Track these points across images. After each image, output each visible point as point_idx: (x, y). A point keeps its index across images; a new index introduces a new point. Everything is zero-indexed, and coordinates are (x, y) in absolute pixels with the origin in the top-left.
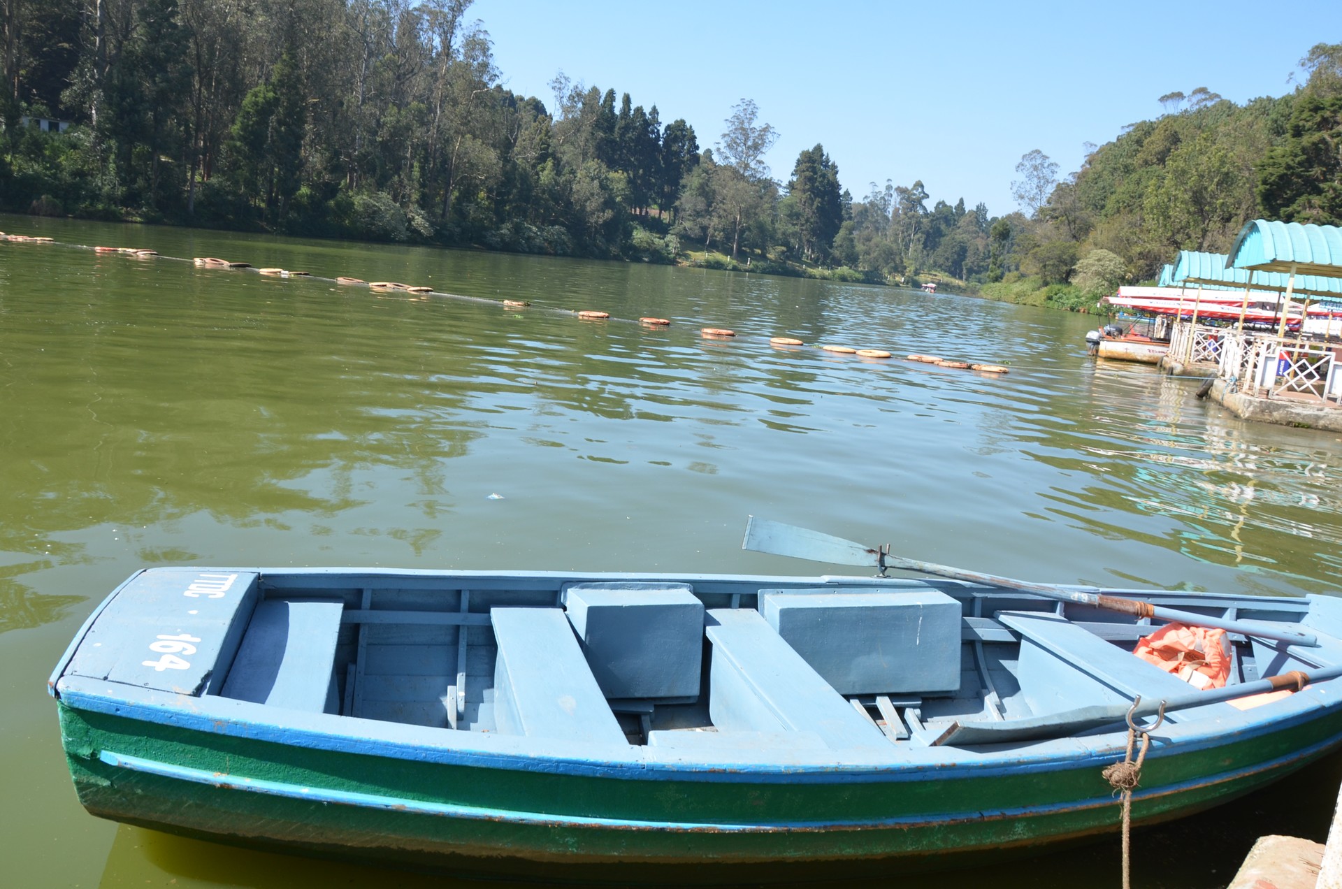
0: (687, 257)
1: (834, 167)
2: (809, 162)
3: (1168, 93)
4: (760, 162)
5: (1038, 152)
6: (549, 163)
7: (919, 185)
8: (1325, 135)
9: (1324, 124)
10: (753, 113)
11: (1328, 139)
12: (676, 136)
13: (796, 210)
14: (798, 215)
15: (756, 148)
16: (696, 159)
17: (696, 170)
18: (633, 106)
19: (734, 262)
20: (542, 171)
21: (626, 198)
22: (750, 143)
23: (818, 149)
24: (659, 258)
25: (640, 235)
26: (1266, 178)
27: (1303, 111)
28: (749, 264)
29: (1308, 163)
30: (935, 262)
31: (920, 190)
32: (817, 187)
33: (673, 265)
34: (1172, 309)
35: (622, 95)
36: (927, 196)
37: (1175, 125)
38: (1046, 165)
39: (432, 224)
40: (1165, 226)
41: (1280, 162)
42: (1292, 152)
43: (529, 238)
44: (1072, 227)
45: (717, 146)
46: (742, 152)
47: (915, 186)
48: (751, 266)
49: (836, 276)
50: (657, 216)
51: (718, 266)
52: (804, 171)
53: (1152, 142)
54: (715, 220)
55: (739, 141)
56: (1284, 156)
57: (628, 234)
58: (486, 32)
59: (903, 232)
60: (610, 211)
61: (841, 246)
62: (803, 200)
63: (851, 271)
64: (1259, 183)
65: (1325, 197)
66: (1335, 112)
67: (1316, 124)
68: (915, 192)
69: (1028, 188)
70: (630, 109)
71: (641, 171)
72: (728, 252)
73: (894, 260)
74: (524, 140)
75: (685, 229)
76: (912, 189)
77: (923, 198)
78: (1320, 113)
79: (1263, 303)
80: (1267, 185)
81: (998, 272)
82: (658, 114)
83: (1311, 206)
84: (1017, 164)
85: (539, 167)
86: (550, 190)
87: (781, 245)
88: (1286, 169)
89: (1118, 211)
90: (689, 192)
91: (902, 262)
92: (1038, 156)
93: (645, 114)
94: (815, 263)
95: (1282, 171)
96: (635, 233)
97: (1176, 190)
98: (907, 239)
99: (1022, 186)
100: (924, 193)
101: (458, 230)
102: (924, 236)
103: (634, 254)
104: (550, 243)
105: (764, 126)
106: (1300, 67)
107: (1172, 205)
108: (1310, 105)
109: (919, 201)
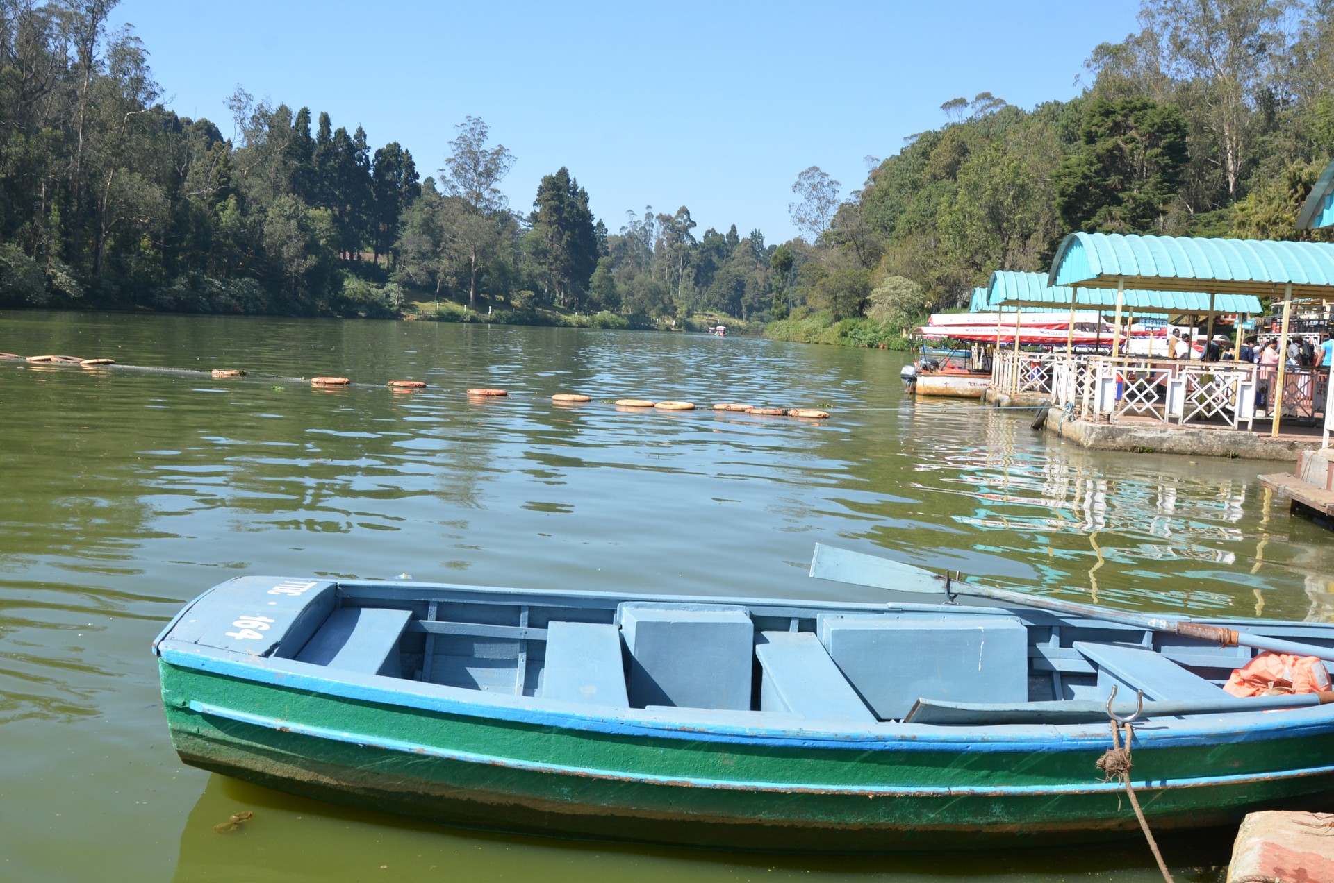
0: (414, 309)
1: (584, 194)
2: (553, 189)
3: (950, 99)
4: (495, 191)
5: (816, 169)
6: (232, 201)
7: (684, 211)
8: (1119, 140)
9: (1116, 129)
10: (482, 133)
11: (1122, 145)
12: (389, 162)
13: (542, 246)
14: (545, 253)
15: (489, 174)
16: (416, 190)
17: (417, 203)
18: (333, 128)
19: (472, 312)
20: (224, 208)
21: (332, 241)
22: (480, 169)
23: (563, 173)
24: (379, 312)
25: (352, 285)
26: (1063, 189)
27: (1094, 116)
28: (491, 314)
29: (1105, 172)
30: (709, 300)
31: (685, 217)
32: (566, 218)
33: (397, 319)
34: (990, 336)
35: (319, 115)
36: (694, 224)
37: (961, 134)
38: (826, 184)
39: (81, 282)
40: (963, 246)
41: (1076, 171)
42: (1087, 160)
43: (211, 294)
44: (862, 252)
45: (441, 173)
46: (472, 179)
47: (679, 212)
48: (494, 316)
49: (596, 322)
50: (372, 261)
51: (452, 317)
52: (548, 200)
53: (939, 155)
54: (445, 262)
55: (467, 167)
56: (1079, 165)
57: (338, 284)
58: (137, 39)
59: (669, 267)
60: (314, 257)
61: (599, 287)
62: (550, 234)
63: (613, 316)
64: (1057, 195)
65: (1126, 207)
66: (1126, 115)
67: (1108, 129)
68: (679, 219)
69: (808, 210)
70: (329, 132)
71: (348, 207)
72: (463, 300)
73: (662, 300)
74: (197, 173)
75: (408, 275)
76: (677, 217)
77: (689, 226)
78: (1111, 118)
79: (1082, 324)
80: (1065, 196)
81: (783, 308)
82: (365, 136)
83: (1113, 218)
84: (793, 183)
85: (218, 206)
86: (235, 234)
87: (528, 289)
88: (1083, 178)
89: (910, 232)
90: (410, 231)
91: (672, 302)
92: (816, 174)
93: (349, 137)
94: (570, 309)
95: (1079, 181)
96: (346, 283)
97: (970, 206)
98: (676, 274)
99: (801, 208)
100: (690, 220)
101: (116, 288)
102: (694, 271)
103: (348, 308)
104: (239, 299)
105: (497, 148)
106: (1085, 68)
107: (968, 223)
108: (1101, 109)
109: (686, 230)
